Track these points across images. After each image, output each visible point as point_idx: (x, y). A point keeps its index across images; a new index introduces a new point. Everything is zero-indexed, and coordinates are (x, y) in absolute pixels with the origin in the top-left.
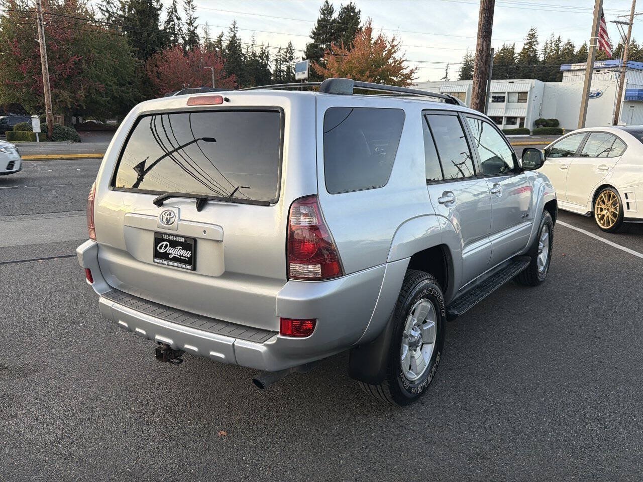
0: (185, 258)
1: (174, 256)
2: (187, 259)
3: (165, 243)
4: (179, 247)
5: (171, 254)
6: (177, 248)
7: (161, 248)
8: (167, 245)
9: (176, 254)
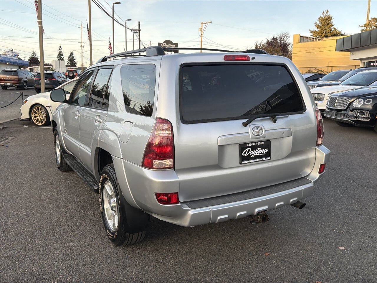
0: (263, 154)
1: (255, 156)
2: (265, 154)
3: (248, 149)
4: (258, 149)
5: (253, 155)
6: (257, 150)
7: (245, 153)
8: (249, 150)
9: (257, 153)
